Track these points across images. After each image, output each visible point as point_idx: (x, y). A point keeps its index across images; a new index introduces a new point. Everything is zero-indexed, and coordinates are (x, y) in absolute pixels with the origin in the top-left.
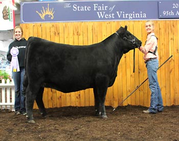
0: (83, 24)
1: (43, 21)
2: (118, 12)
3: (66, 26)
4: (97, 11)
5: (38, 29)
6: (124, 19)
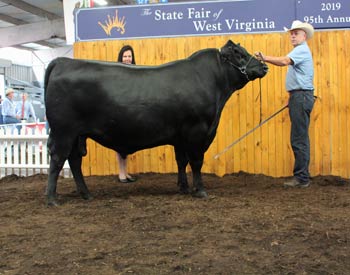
0: (170, 41)
1: (109, 37)
2: (227, 21)
3: (144, 45)
4: (194, 18)
5: (100, 50)
6: (237, 31)
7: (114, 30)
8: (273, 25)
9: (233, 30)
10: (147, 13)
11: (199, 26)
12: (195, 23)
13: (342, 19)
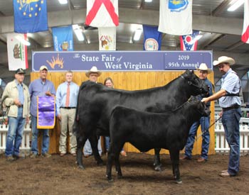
1: (53, 69)
2: (125, 63)
7: (56, 66)
8: (151, 67)
9: (128, 69)
10: (77, 56)
11: (108, 66)
12: (106, 63)
13: (190, 65)
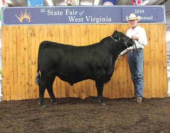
0: (56, 27)
1: (21, 23)
2: (86, 17)
3: (41, 28)
4: (69, 15)
5: (17, 31)
6: (92, 22)
7: (24, 20)
8: (110, 20)
9: (90, 22)
10: (43, 11)
11: (71, 19)
12: (69, 17)
13: (145, 18)
